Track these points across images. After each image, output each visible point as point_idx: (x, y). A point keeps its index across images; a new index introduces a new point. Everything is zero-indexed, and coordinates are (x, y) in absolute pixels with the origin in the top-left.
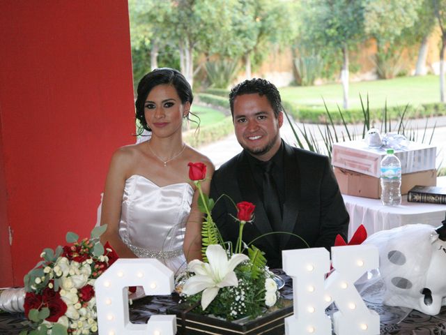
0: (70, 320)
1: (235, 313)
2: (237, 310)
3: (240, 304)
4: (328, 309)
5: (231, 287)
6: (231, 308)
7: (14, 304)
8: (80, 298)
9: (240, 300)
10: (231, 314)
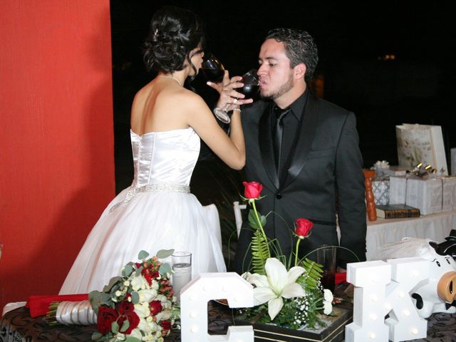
0: (143, 333)
1: (299, 322)
2: (300, 319)
3: (304, 314)
4: (387, 317)
5: (295, 298)
6: (296, 318)
7: (73, 317)
8: (151, 312)
9: (304, 310)
10: (295, 323)
